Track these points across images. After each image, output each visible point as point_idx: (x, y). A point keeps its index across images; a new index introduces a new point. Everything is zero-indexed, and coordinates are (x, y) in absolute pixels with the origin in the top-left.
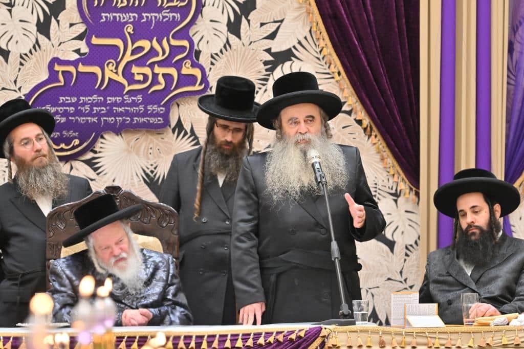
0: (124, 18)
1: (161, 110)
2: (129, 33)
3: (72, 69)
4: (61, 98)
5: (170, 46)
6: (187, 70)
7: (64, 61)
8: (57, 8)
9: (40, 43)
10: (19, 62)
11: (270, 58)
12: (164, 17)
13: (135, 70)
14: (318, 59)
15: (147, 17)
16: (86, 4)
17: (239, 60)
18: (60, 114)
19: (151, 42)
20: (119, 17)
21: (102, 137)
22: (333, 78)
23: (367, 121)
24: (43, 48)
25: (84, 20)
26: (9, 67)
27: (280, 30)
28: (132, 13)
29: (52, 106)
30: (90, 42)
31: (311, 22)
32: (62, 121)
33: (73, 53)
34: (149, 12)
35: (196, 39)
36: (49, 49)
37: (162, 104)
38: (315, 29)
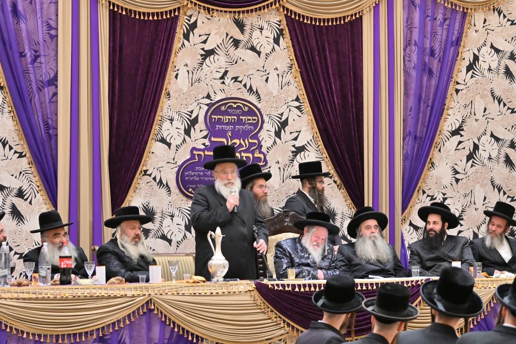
0: (227, 128)
2: (229, 136)
3: (202, 153)
4: (197, 168)
5: (249, 142)
6: (257, 155)
7: (198, 149)
8: (195, 121)
9: (186, 139)
10: (176, 149)
11: (295, 150)
12: (246, 128)
14: (317, 150)
15: (238, 128)
16: (208, 120)
17: (280, 150)
18: (196, 176)
19: (240, 140)
20: (225, 127)
23: (338, 182)
24: (187, 142)
25: (208, 128)
26: (171, 151)
27: (299, 136)
28: (231, 126)
29: (192, 172)
30: (211, 140)
31: (313, 132)
32: (197, 180)
33: (202, 145)
34: (239, 126)
35: (261, 139)
36: (190, 144)
38: (315, 136)
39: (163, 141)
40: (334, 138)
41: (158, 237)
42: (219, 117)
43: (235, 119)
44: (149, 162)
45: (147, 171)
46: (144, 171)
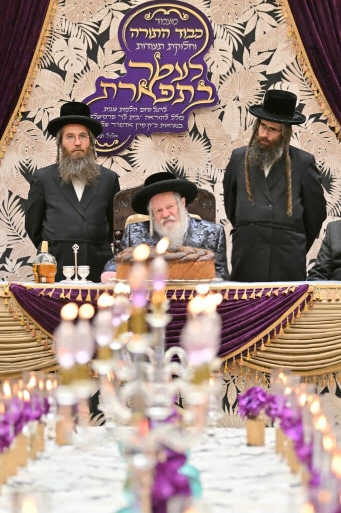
0: (154, 47)
1: (182, 118)
2: (157, 58)
3: (114, 86)
4: (105, 108)
5: (189, 68)
6: (202, 87)
7: (108, 79)
8: (103, 38)
9: (90, 65)
10: (73, 79)
11: (266, 79)
12: (184, 47)
13: (162, 87)
14: (302, 80)
15: (172, 46)
16: (125, 35)
17: (241, 80)
18: (104, 120)
19: (174, 66)
20: (150, 46)
21: (136, 138)
22: (313, 95)
23: (338, 128)
24: (92, 69)
25: (123, 48)
26: (66, 83)
27: (273, 58)
28: (160, 43)
29: (99, 114)
30: (128, 65)
31: (297, 52)
32: (106, 126)
33: (115, 73)
34: (173, 43)
35: (208, 64)
36: (97, 71)
37: (182, 113)
38: (300, 56)
39: (54, 68)
42: (141, 30)
43: (166, 33)
44: (31, 100)
45: (28, 112)
46: (23, 113)
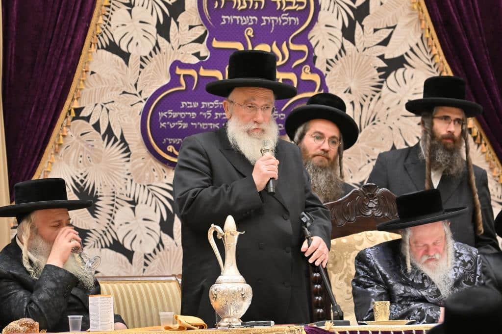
0: (244, 21)
1: (282, 116)
2: (249, 37)
3: (193, 73)
4: (183, 103)
5: (290, 50)
6: (306, 75)
7: (185, 64)
8: (177, 9)
9: (160, 45)
10: (139, 64)
11: (384, 65)
12: (283, 21)
14: (430, 66)
15: (267, 20)
16: (206, 5)
17: (354, 66)
18: (182, 119)
19: (271, 46)
20: (239, 19)
23: (476, 130)
24: (163, 50)
25: (205, 22)
26: (129, 69)
27: (393, 36)
28: (252, 16)
29: (174, 111)
30: (211, 45)
31: (423, 29)
32: (184, 127)
33: (193, 56)
34: (269, 16)
35: (313, 42)
36: (170, 52)
37: (283, 110)
38: (427, 35)
39: (113, 48)
40: (465, 39)
41: (106, 246)
43: (260, 2)
44: (86, 91)
45: (81, 109)
46: (76, 110)
